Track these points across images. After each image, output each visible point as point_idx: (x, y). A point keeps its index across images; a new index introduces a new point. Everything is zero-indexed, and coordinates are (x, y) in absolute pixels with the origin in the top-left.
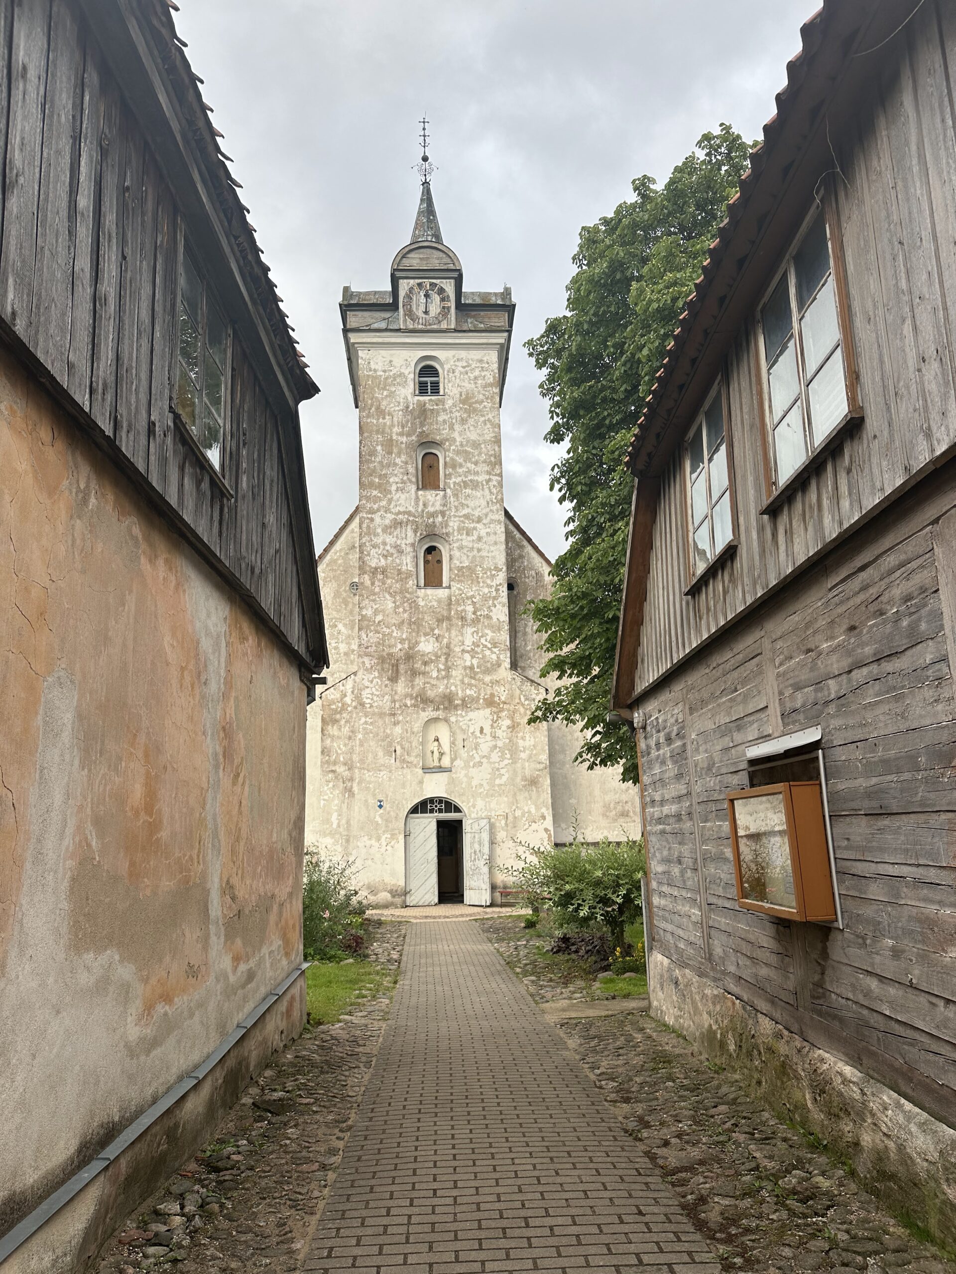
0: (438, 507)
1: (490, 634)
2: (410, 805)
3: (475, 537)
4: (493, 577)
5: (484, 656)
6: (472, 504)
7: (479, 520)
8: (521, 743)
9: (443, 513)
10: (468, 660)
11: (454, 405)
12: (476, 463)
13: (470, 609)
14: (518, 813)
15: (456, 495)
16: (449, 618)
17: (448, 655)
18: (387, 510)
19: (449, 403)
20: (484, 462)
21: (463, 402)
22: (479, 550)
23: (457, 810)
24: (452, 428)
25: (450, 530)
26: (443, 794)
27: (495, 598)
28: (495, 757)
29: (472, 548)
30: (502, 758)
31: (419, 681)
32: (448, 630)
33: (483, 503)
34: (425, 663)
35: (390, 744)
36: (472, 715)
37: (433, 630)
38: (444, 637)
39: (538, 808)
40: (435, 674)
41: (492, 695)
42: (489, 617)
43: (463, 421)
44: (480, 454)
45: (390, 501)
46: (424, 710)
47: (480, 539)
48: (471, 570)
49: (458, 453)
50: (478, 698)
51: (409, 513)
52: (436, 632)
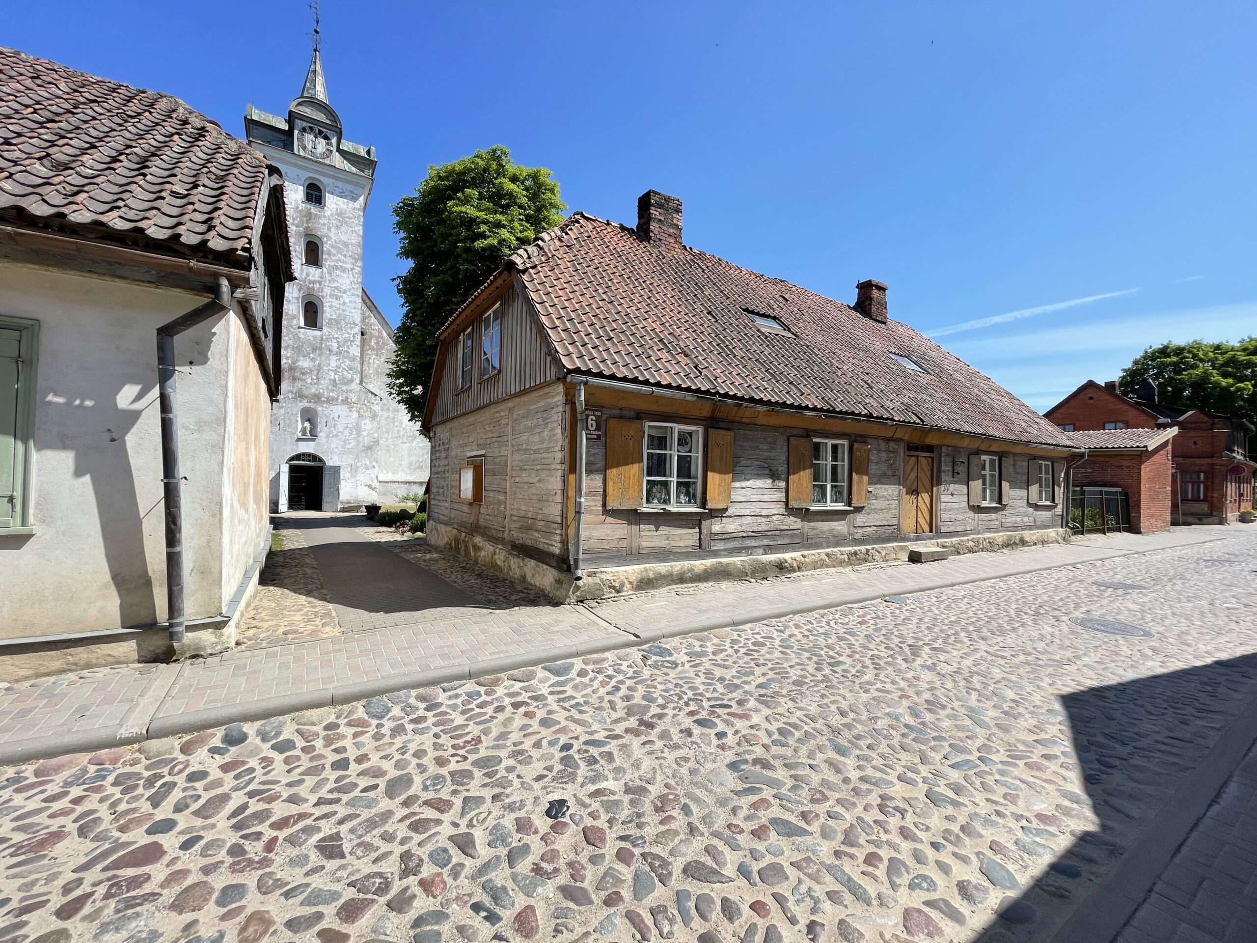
0: (317, 278)
1: (348, 362)
2: (289, 457)
3: (341, 302)
4: (351, 328)
5: (343, 374)
6: (340, 281)
7: (345, 292)
8: (363, 427)
9: (320, 283)
10: (332, 375)
11: (332, 215)
12: (345, 256)
13: (335, 345)
14: (359, 464)
15: (330, 273)
16: (321, 349)
17: (319, 371)
19: (328, 213)
20: (350, 256)
21: (339, 215)
22: (343, 311)
23: (321, 460)
24: (329, 229)
25: (324, 294)
26: (312, 452)
27: (352, 341)
28: (347, 432)
29: (339, 309)
30: (351, 434)
31: (299, 384)
32: (320, 355)
33: (348, 282)
34: (303, 374)
35: (276, 420)
36: (332, 407)
37: (309, 354)
38: (316, 360)
39: (371, 462)
40: (309, 381)
41: (347, 398)
42: (347, 352)
43: (337, 228)
44: (348, 251)
46: (300, 401)
47: (344, 303)
48: (337, 322)
49: (333, 247)
50: (337, 399)
52: (312, 355)
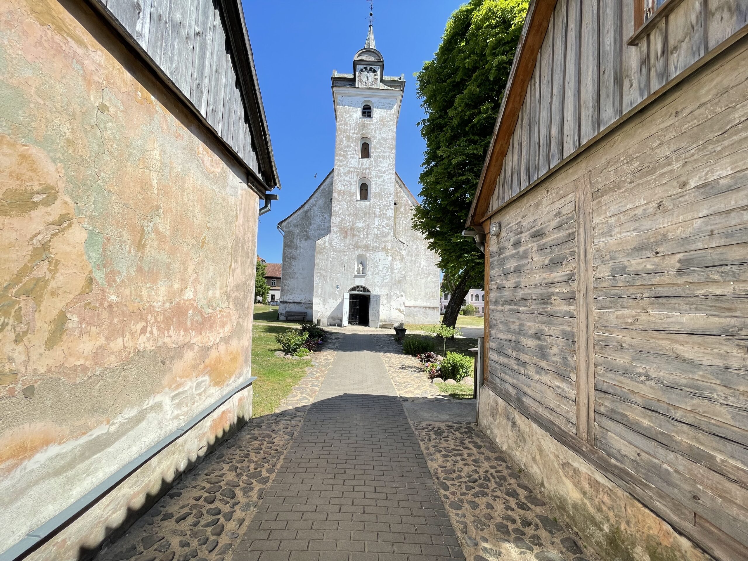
0: (367, 166)
1: (386, 221)
2: (349, 288)
3: (382, 180)
4: (388, 197)
5: (383, 230)
7: (384, 173)
8: (395, 266)
9: (369, 169)
10: (376, 231)
11: (377, 122)
12: (385, 148)
13: (378, 210)
14: (392, 294)
15: (375, 161)
16: (369, 213)
17: (368, 229)
18: (346, 166)
19: (375, 121)
20: (388, 147)
21: (381, 121)
23: (368, 291)
24: (375, 132)
25: (372, 176)
26: (363, 285)
27: (389, 206)
28: (385, 271)
29: (381, 185)
30: (387, 272)
31: (356, 239)
32: (369, 218)
33: (387, 165)
34: (358, 232)
35: (343, 263)
36: (376, 254)
37: (362, 218)
38: (366, 221)
39: (400, 292)
40: (362, 236)
41: (385, 246)
42: (386, 214)
43: (380, 129)
44: (386, 144)
45: (347, 162)
46: (357, 250)
47: (384, 180)
48: (380, 194)
49: (377, 143)
50: (379, 248)
51: (355, 168)
52: (364, 219)
